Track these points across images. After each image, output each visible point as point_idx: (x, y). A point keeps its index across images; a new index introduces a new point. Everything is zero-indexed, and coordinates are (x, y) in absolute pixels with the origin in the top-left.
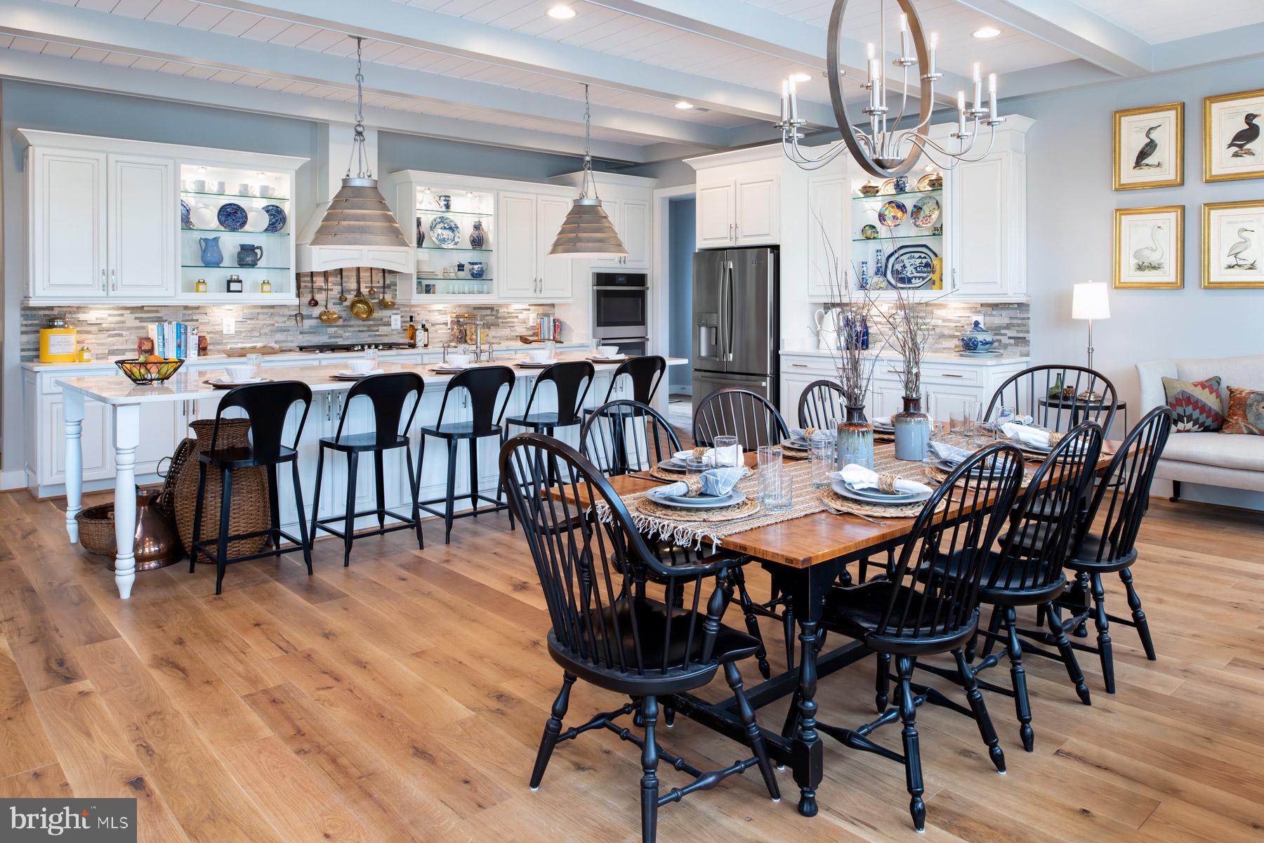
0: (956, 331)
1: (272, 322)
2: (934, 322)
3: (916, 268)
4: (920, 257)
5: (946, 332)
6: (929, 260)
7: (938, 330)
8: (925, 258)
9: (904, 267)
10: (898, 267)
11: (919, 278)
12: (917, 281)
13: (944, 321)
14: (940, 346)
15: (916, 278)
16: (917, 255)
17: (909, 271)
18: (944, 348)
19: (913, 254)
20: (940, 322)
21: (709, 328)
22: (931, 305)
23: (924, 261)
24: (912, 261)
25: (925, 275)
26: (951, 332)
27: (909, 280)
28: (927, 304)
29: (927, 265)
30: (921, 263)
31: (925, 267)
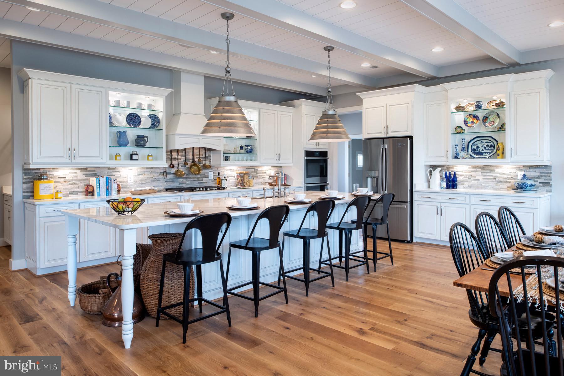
0: (508, 179)
1: (152, 176)
2: (494, 175)
3: (485, 148)
4: (487, 142)
5: (502, 180)
6: (492, 144)
7: (497, 179)
8: (490, 142)
9: (478, 147)
10: (475, 147)
11: (487, 153)
12: (486, 154)
13: (500, 174)
14: (498, 187)
15: (485, 153)
16: (485, 141)
17: (481, 149)
18: (501, 188)
19: (482, 141)
20: (498, 175)
21: (372, 178)
22: (493, 166)
23: (489, 144)
24: (482, 144)
25: (490, 151)
26: (505, 180)
27: (481, 154)
28: (491, 166)
29: (491, 146)
30: (488, 145)
31: (490, 147)
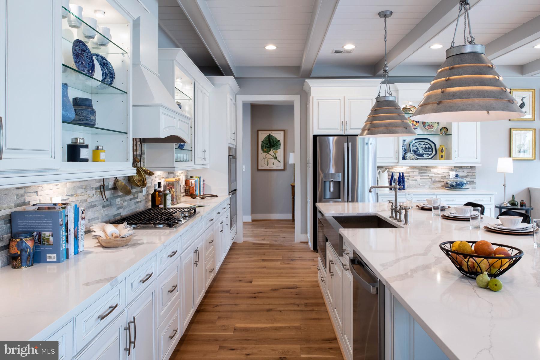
0: (442, 179)
2: (430, 175)
3: (424, 150)
4: (424, 144)
5: (437, 179)
6: (430, 146)
7: (433, 179)
8: (427, 145)
9: (417, 149)
10: (415, 149)
11: (427, 154)
12: (426, 156)
13: (435, 174)
14: (434, 186)
15: (425, 154)
17: (421, 151)
18: (436, 187)
19: (420, 143)
20: (434, 175)
21: (335, 182)
22: (429, 167)
23: (427, 146)
24: (421, 146)
25: (429, 153)
26: (440, 180)
27: (422, 155)
28: (427, 167)
29: (429, 148)
30: (426, 147)
31: (428, 149)
